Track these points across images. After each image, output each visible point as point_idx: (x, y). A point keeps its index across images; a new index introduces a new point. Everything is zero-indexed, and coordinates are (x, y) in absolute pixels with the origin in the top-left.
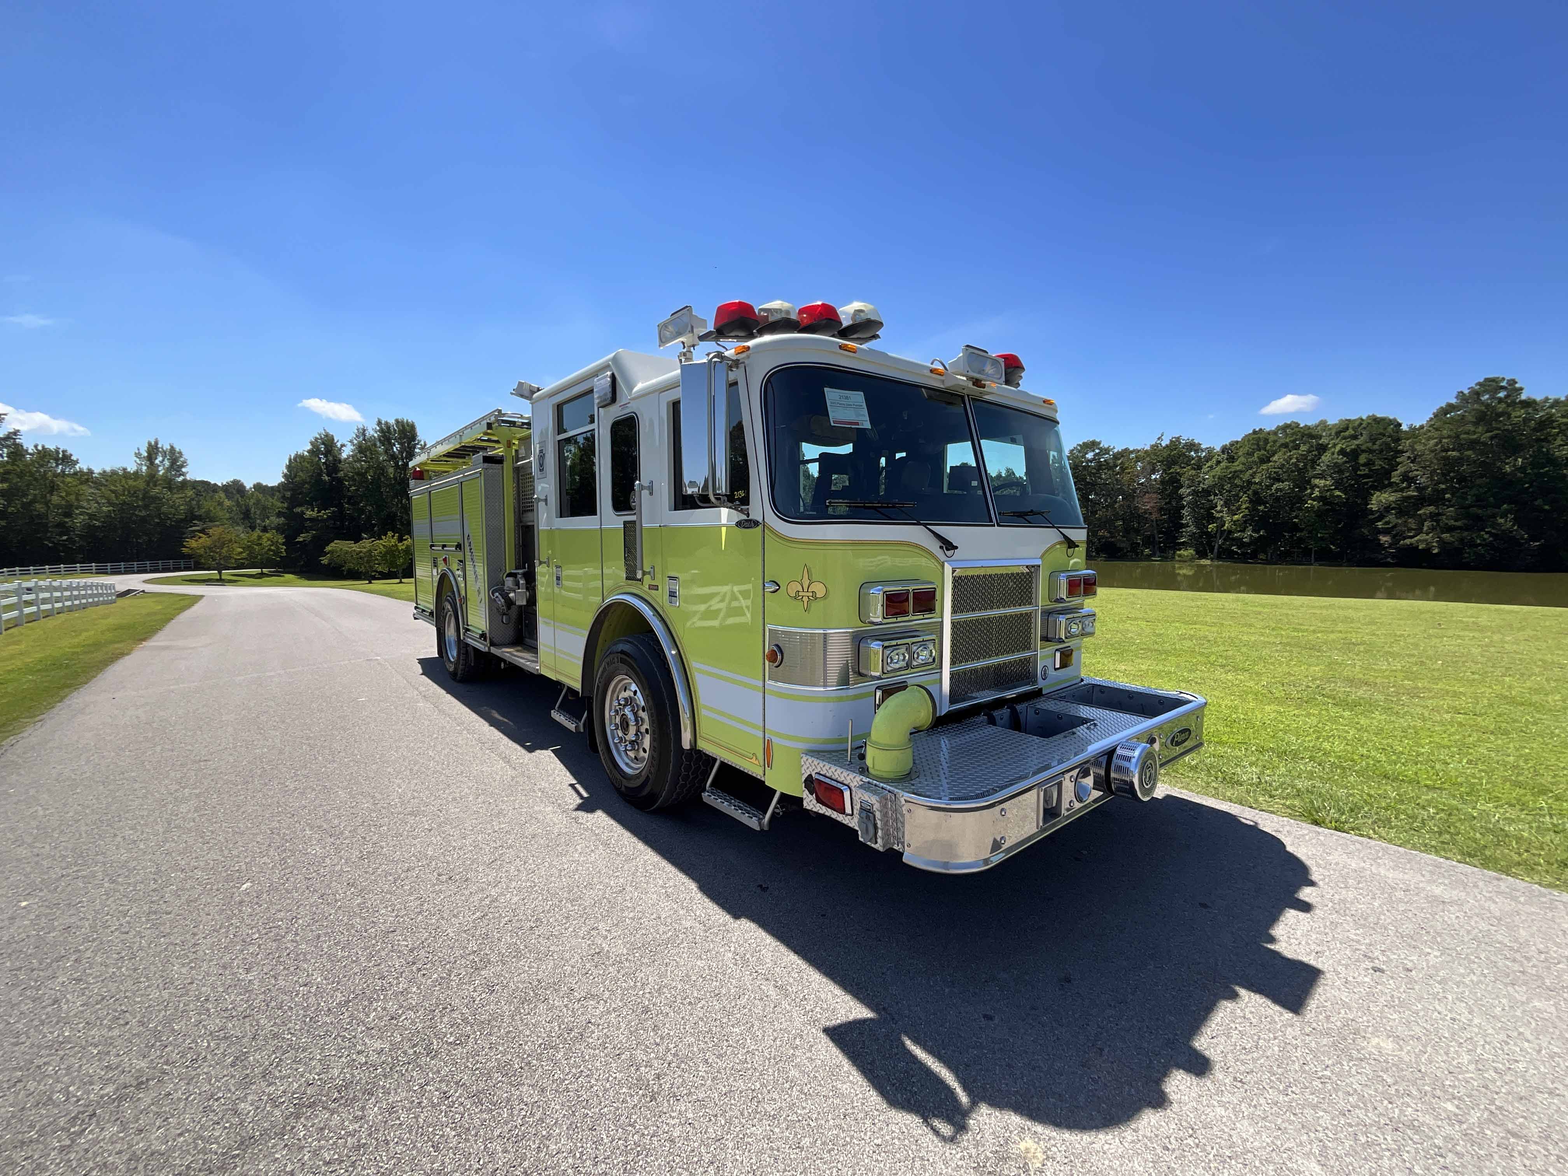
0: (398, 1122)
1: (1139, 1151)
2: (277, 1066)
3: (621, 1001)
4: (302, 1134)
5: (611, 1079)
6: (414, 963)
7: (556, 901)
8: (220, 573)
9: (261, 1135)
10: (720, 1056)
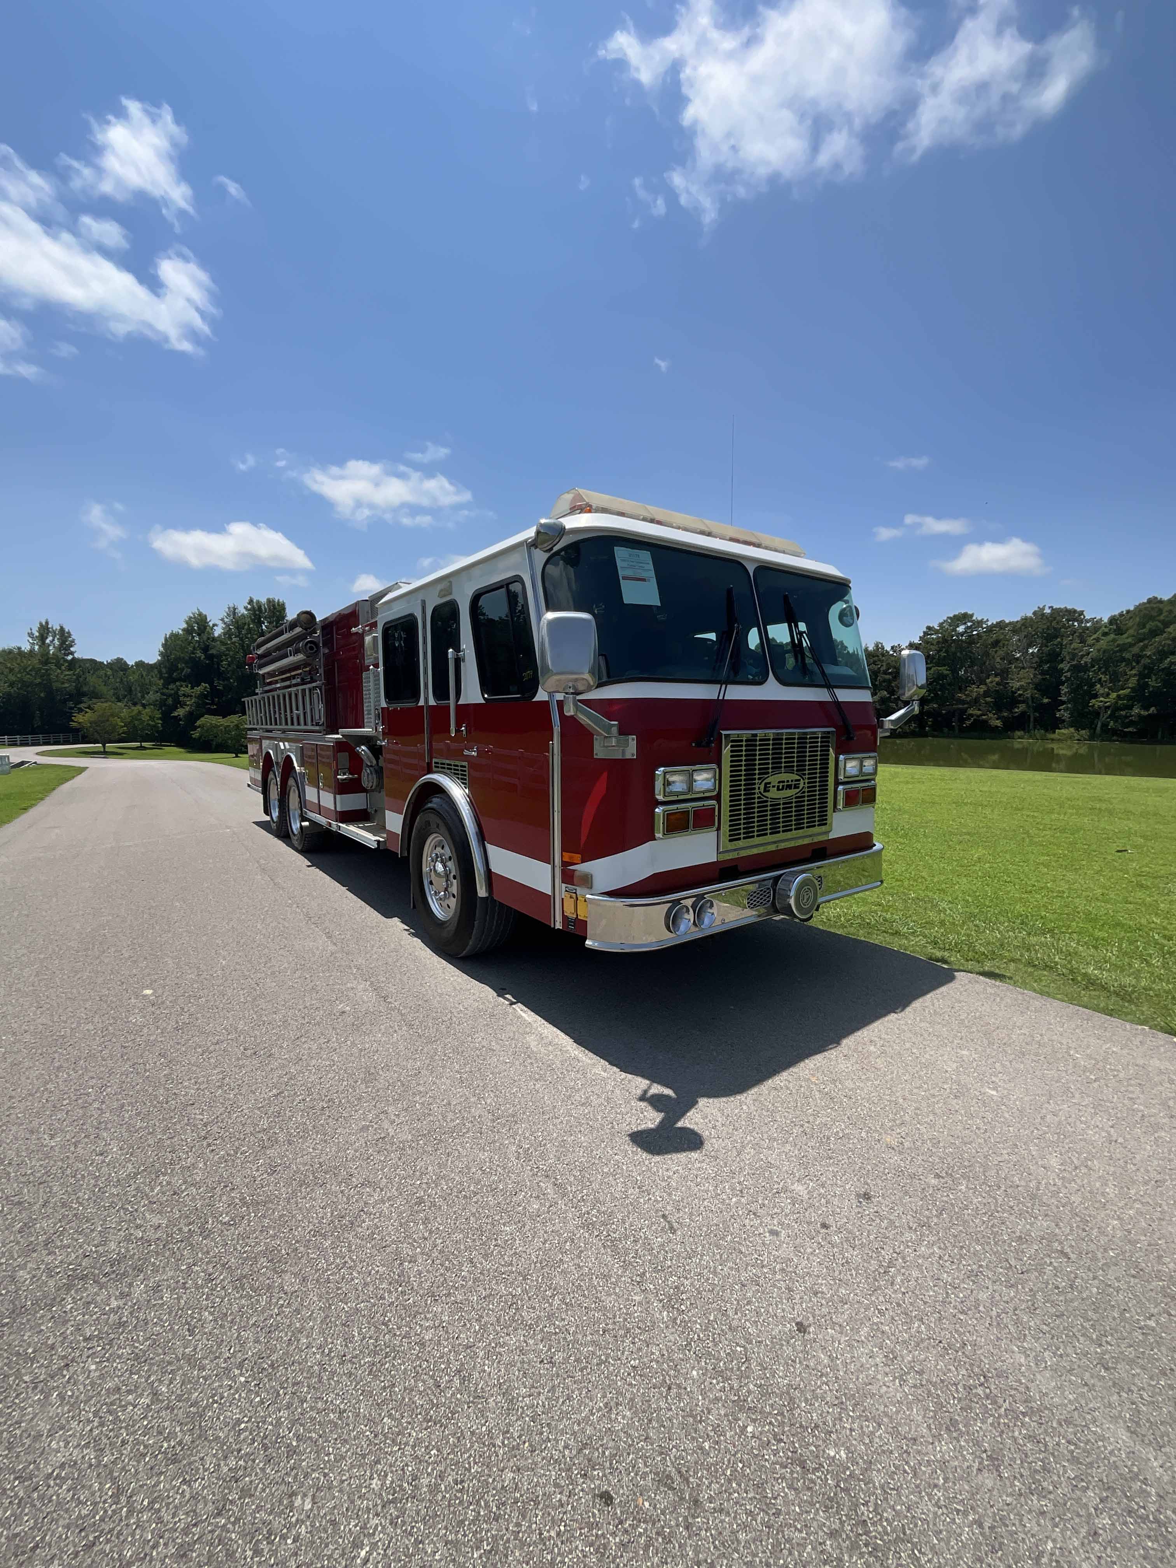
0: (160, 1302)
1: (920, 1397)
2: (59, 1236)
3: (397, 1190)
4: (69, 1307)
5: (373, 1272)
6: (205, 1138)
7: (351, 1082)
8: (104, 746)
9: (32, 1304)
10: (486, 1256)
